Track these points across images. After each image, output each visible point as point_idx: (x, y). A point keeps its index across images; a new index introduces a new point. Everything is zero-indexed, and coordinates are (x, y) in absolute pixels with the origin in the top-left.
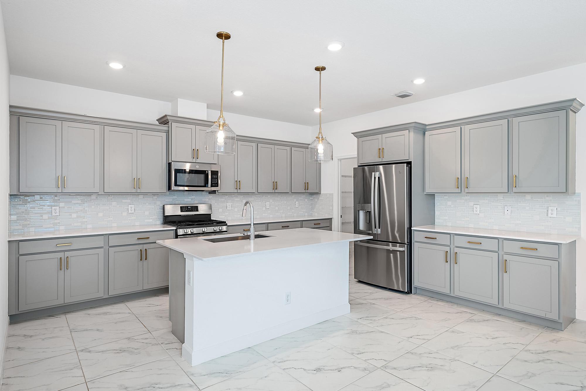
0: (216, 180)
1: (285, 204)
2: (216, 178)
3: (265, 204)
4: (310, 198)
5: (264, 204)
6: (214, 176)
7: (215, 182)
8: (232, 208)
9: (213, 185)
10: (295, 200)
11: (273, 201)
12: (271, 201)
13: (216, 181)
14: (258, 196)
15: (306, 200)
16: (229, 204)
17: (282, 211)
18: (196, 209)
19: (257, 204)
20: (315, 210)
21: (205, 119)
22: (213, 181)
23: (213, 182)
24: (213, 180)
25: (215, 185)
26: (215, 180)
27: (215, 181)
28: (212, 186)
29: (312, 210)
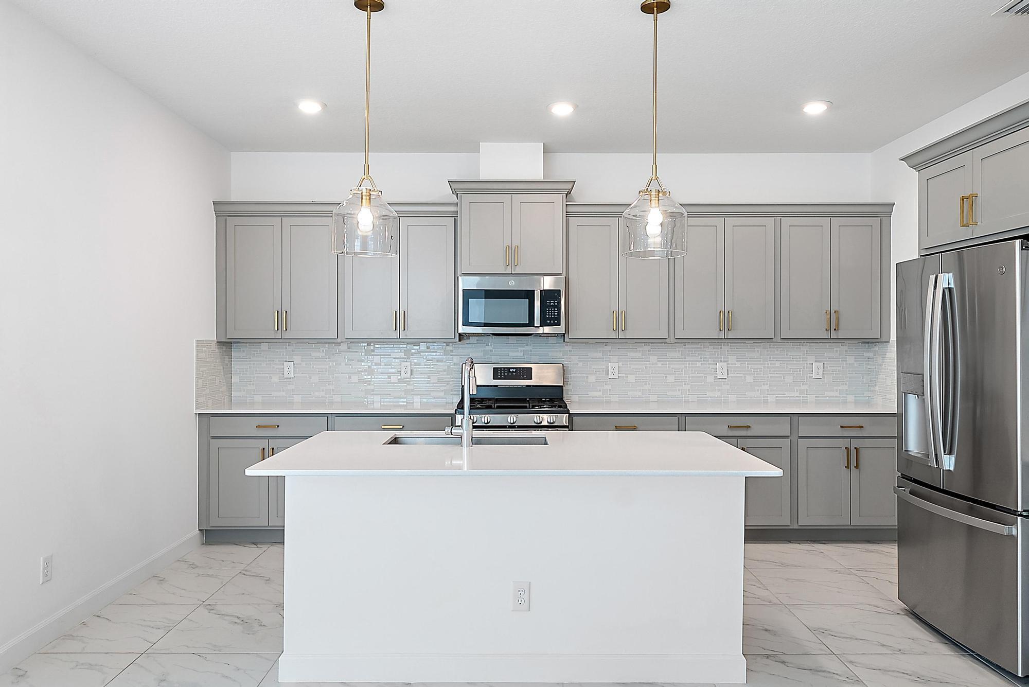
0: (554, 310)
1: (778, 367)
2: (554, 306)
3: (715, 366)
4: (866, 354)
5: (711, 366)
6: (550, 303)
7: (551, 315)
8: (620, 375)
9: (548, 321)
10: (811, 359)
11: (737, 361)
12: (732, 359)
13: (554, 313)
14: (692, 348)
15: (851, 360)
16: (613, 365)
17: (767, 387)
18: (527, 373)
19: (689, 368)
20: (877, 388)
21: (541, 178)
22: (549, 313)
23: (549, 315)
24: (549, 310)
25: (552, 322)
26: (551, 310)
27: (551, 313)
28: (543, 324)
29: (872, 389)
